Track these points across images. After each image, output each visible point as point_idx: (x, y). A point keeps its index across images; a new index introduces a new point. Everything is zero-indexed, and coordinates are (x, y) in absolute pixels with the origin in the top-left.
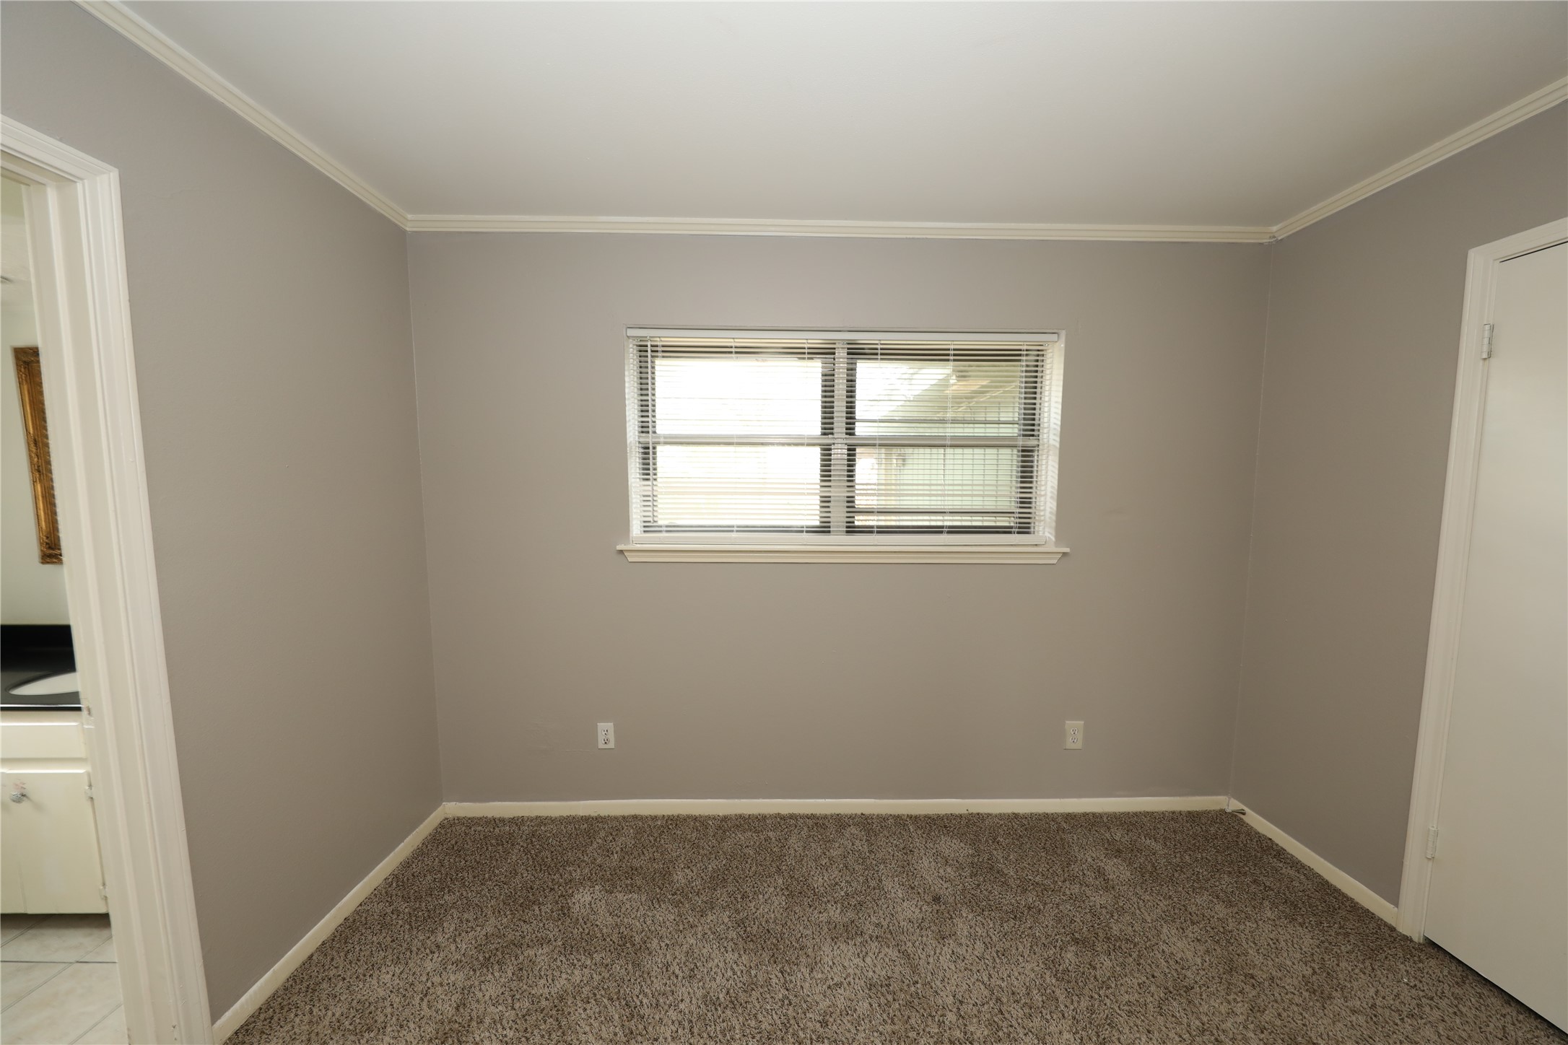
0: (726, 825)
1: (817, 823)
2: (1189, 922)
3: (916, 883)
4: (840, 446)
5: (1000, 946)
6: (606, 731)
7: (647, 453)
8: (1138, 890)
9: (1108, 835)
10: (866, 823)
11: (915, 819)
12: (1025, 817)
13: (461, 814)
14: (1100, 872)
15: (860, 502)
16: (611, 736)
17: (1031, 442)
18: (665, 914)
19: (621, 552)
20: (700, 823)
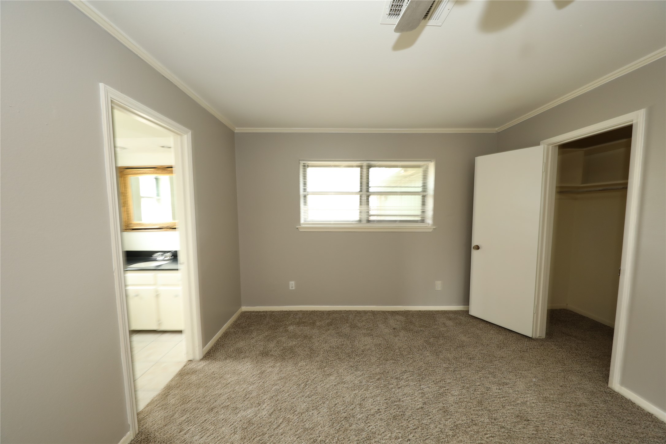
0: (329, 313)
1: (358, 312)
2: (467, 334)
3: (388, 325)
4: (364, 195)
5: (412, 338)
6: (292, 285)
7: (305, 196)
8: (454, 327)
9: (448, 315)
10: (373, 313)
11: (388, 312)
12: (423, 311)
13: (247, 310)
14: (444, 324)
15: (371, 213)
16: (294, 285)
17: (425, 194)
18: (315, 331)
19: (297, 228)
20: (322, 313)
